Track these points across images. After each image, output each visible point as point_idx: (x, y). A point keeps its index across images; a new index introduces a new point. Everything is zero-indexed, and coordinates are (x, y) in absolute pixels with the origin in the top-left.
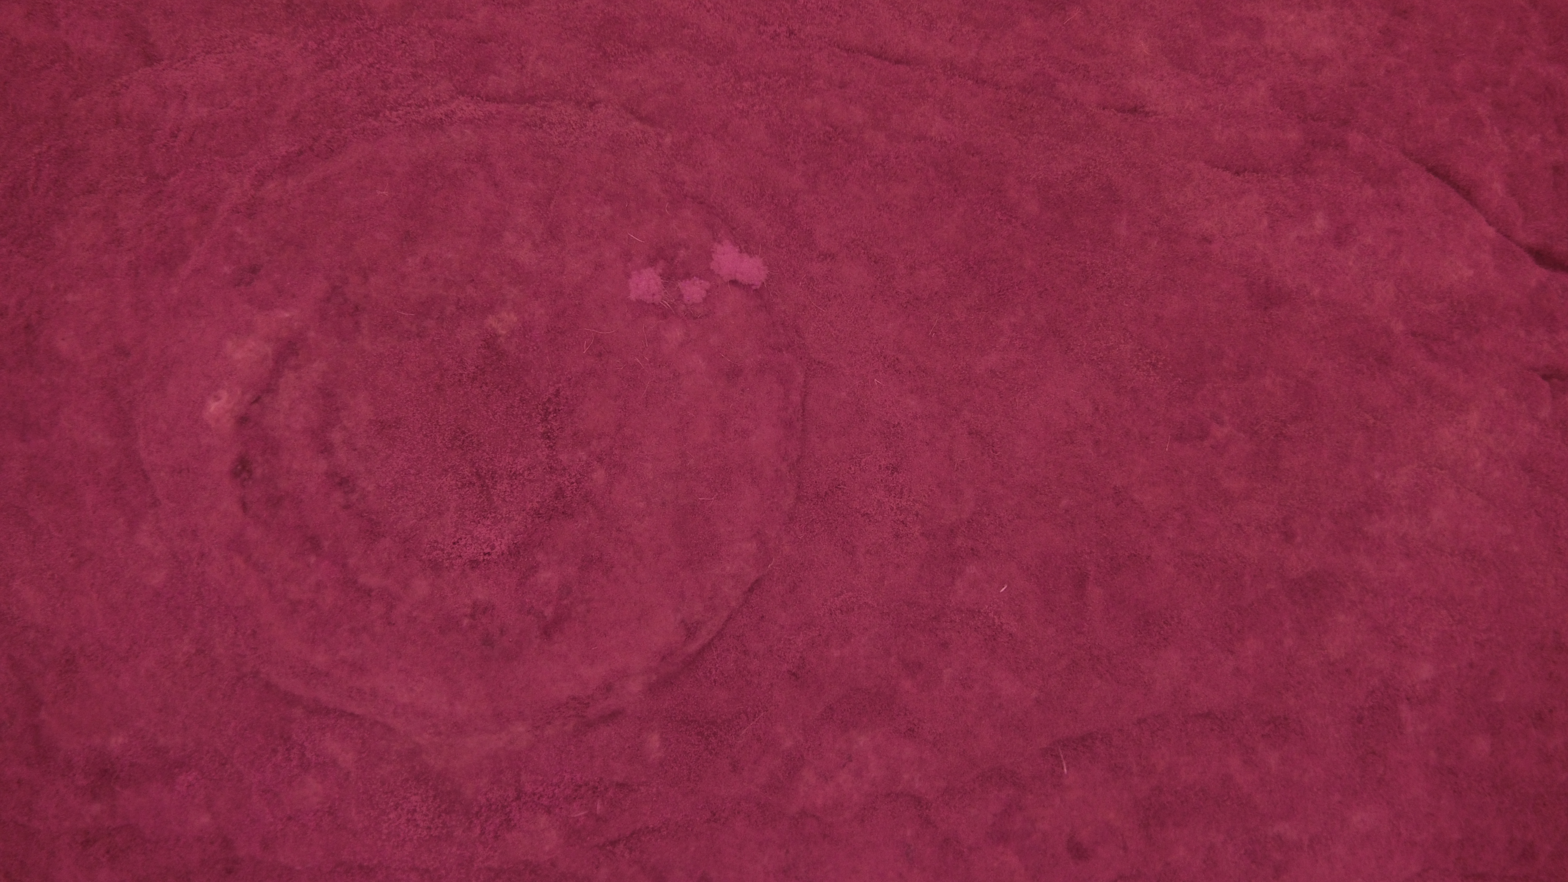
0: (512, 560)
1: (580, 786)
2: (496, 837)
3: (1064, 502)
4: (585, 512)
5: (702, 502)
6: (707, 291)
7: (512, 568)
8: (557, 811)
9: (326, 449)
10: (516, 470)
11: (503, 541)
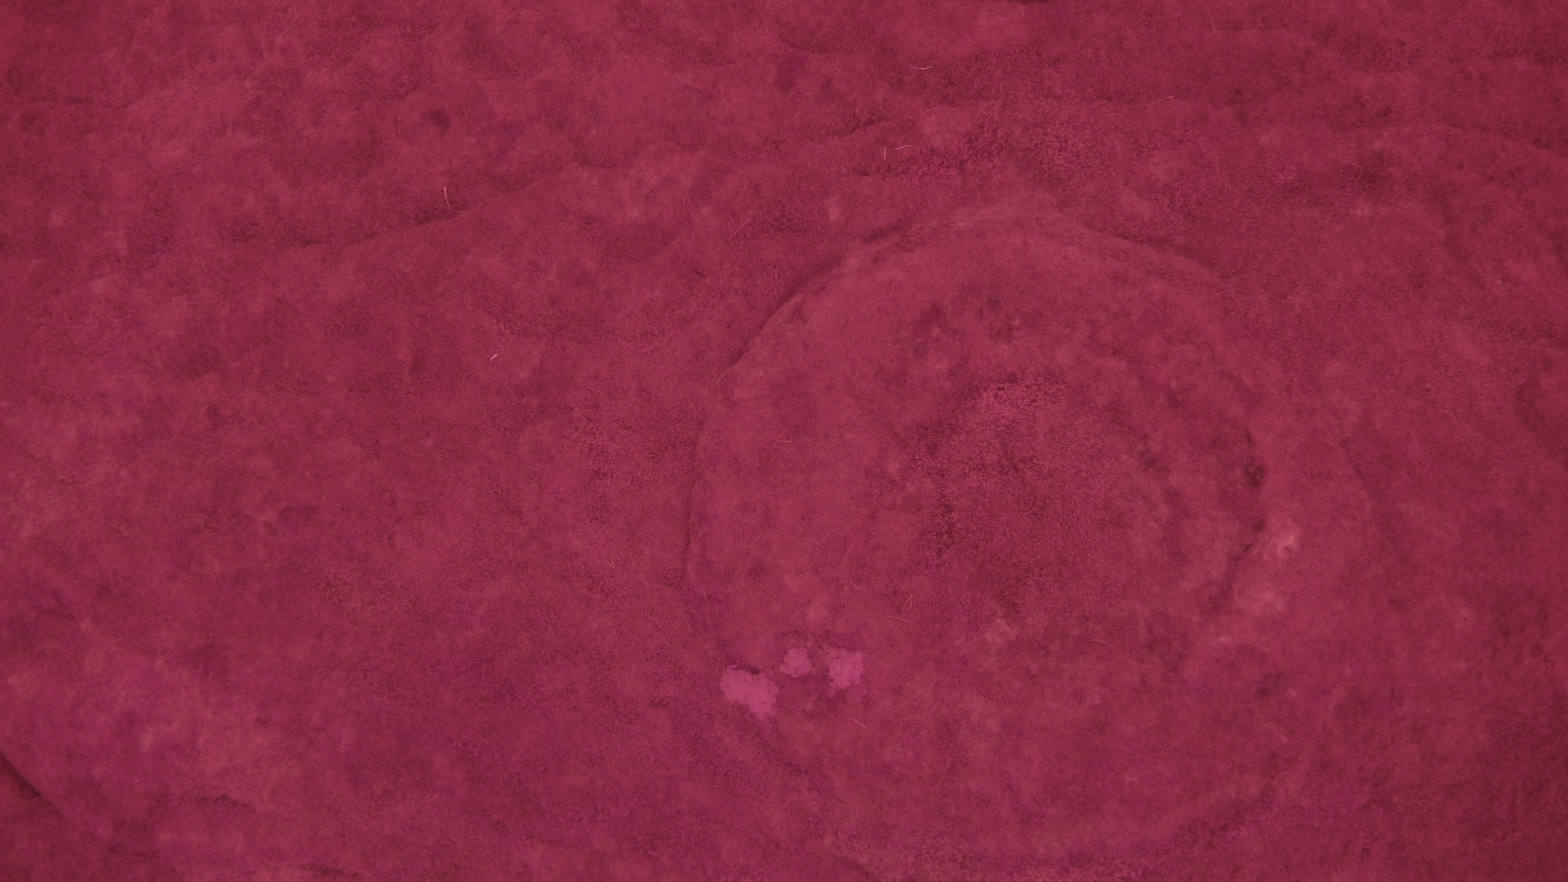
0: (976, 383)
1: (903, 173)
2: (982, 127)
3: (430, 443)
4: (906, 429)
5: (787, 439)
6: (783, 662)
7: (975, 374)
8: (924, 151)
9: (1172, 497)
10: (978, 474)
11: (986, 402)
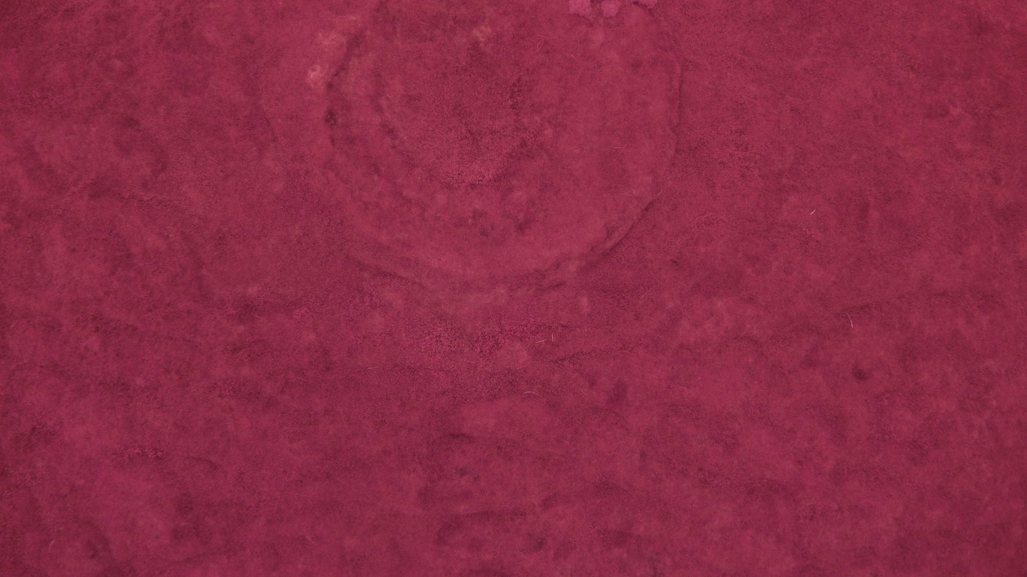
0: (496, 184)
1: (540, 326)
2: (490, 353)
3: (853, 158)
4: (541, 156)
5: (617, 150)
6: (620, 8)
7: (496, 189)
8: (527, 339)
9: (379, 109)
10: (495, 130)
11: (490, 173)
